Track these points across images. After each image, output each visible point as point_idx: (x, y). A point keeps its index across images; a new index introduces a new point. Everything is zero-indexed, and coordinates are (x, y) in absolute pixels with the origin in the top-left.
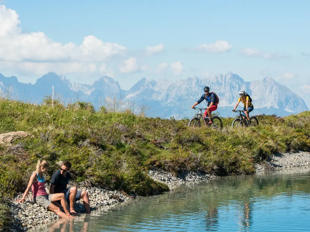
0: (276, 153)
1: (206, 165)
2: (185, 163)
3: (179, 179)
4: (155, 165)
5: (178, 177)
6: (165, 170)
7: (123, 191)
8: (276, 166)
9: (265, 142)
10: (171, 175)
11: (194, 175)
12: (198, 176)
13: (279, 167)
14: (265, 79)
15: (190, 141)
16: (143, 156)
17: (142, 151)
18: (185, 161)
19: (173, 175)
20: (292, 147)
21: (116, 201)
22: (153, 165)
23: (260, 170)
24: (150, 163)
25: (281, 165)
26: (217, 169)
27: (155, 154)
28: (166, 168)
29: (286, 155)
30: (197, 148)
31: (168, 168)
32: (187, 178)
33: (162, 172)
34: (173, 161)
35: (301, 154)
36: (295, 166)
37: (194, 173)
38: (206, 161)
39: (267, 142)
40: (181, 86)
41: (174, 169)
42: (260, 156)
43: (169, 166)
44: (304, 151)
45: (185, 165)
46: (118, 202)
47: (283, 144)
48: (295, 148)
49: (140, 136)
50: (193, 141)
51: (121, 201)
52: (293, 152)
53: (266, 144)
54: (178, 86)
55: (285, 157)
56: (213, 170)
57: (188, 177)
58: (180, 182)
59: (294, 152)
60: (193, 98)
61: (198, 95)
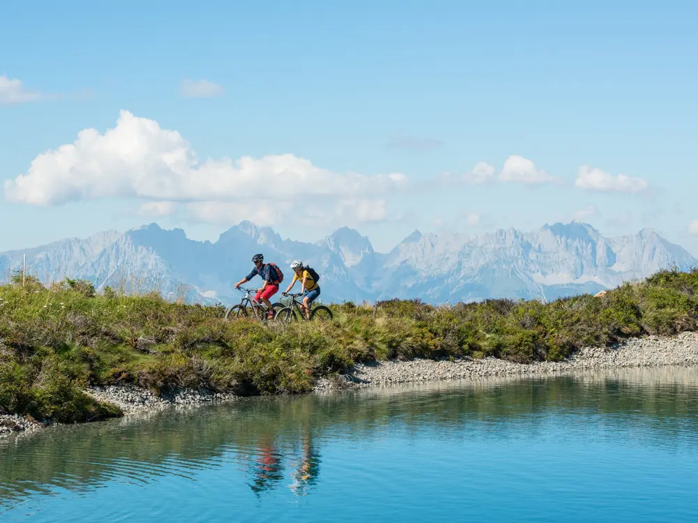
0: (370, 361)
1: (220, 379)
2: (178, 376)
3: (162, 399)
4: (121, 378)
5: (160, 396)
6: (140, 387)
7: (28, 415)
8: (358, 381)
9: (348, 344)
10: (149, 394)
11: (194, 394)
12: (198, 397)
13: (363, 382)
14: (640, 232)
15: (203, 341)
16: (103, 364)
17: (103, 356)
18: (179, 372)
19: (152, 394)
20: (401, 352)
21: (7, 430)
22: (117, 378)
23: (325, 388)
24: (113, 375)
25: (369, 380)
26: (236, 386)
27: (127, 361)
28: (141, 382)
29: (387, 364)
30: (210, 352)
31: (145, 383)
32: (178, 399)
33: (134, 389)
34: (154, 372)
35: (417, 362)
36: (395, 382)
37: (192, 391)
38: (220, 373)
39: (352, 343)
40: (486, 244)
41: (154, 385)
42: (330, 366)
43: (146, 380)
44: (425, 358)
45: (177, 378)
46: (12, 431)
47: (384, 347)
48: (405, 353)
49: (106, 334)
50: (207, 342)
51: (17, 429)
52: (401, 360)
53: (351, 346)
54: (480, 244)
55: (383, 367)
56: (230, 386)
57: (178, 397)
58: (162, 405)
59: (403, 360)
60: (507, 268)
61: (517, 262)
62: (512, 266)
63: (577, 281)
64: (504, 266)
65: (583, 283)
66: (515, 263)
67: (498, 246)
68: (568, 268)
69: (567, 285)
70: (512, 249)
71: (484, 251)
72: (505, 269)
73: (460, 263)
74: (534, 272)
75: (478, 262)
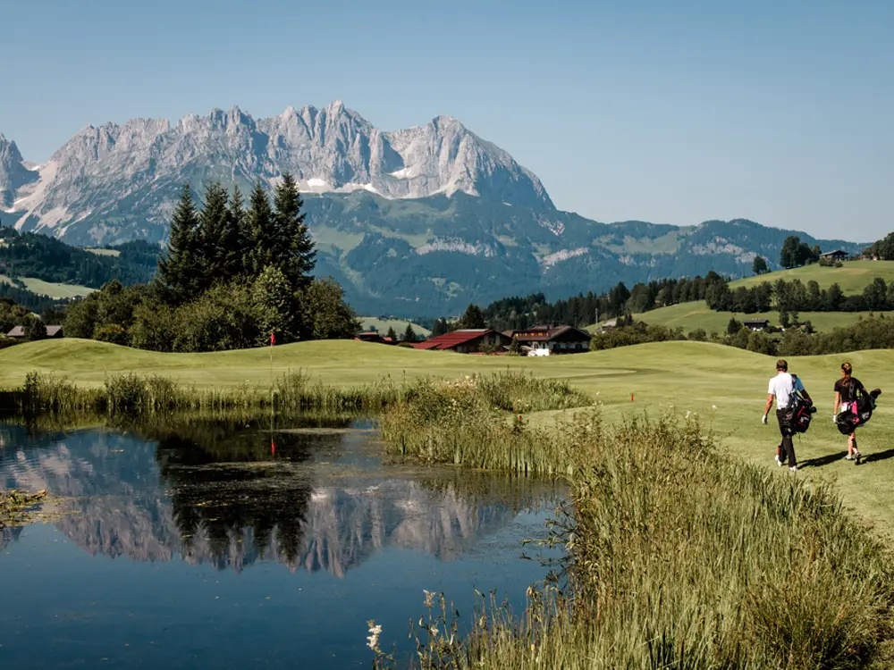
14: (434, 121)
40: (195, 133)
54: (185, 133)
60: (229, 165)
61: (245, 159)
62: (237, 163)
63: (339, 190)
64: (223, 163)
65: (349, 192)
66: (241, 159)
67: (214, 135)
68: (325, 171)
69: (323, 194)
70: (238, 139)
71: (191, 142)
72: (225, 167)
73: (153, 162)
74: (272, 176)
75: (182, 158)
